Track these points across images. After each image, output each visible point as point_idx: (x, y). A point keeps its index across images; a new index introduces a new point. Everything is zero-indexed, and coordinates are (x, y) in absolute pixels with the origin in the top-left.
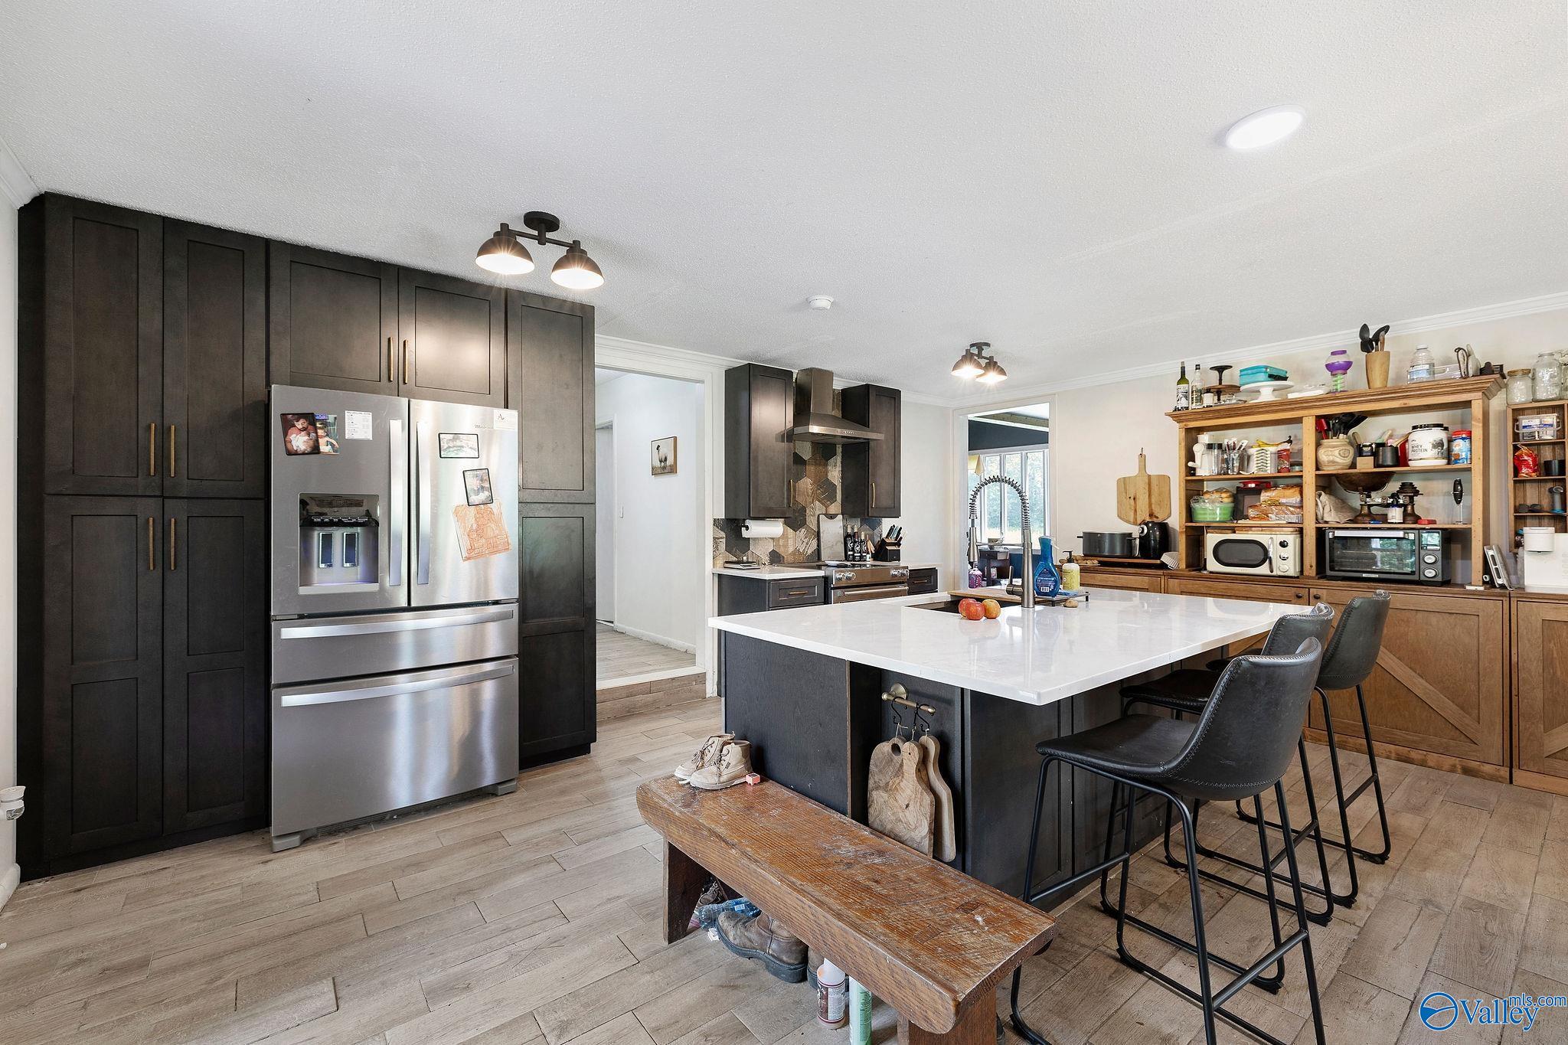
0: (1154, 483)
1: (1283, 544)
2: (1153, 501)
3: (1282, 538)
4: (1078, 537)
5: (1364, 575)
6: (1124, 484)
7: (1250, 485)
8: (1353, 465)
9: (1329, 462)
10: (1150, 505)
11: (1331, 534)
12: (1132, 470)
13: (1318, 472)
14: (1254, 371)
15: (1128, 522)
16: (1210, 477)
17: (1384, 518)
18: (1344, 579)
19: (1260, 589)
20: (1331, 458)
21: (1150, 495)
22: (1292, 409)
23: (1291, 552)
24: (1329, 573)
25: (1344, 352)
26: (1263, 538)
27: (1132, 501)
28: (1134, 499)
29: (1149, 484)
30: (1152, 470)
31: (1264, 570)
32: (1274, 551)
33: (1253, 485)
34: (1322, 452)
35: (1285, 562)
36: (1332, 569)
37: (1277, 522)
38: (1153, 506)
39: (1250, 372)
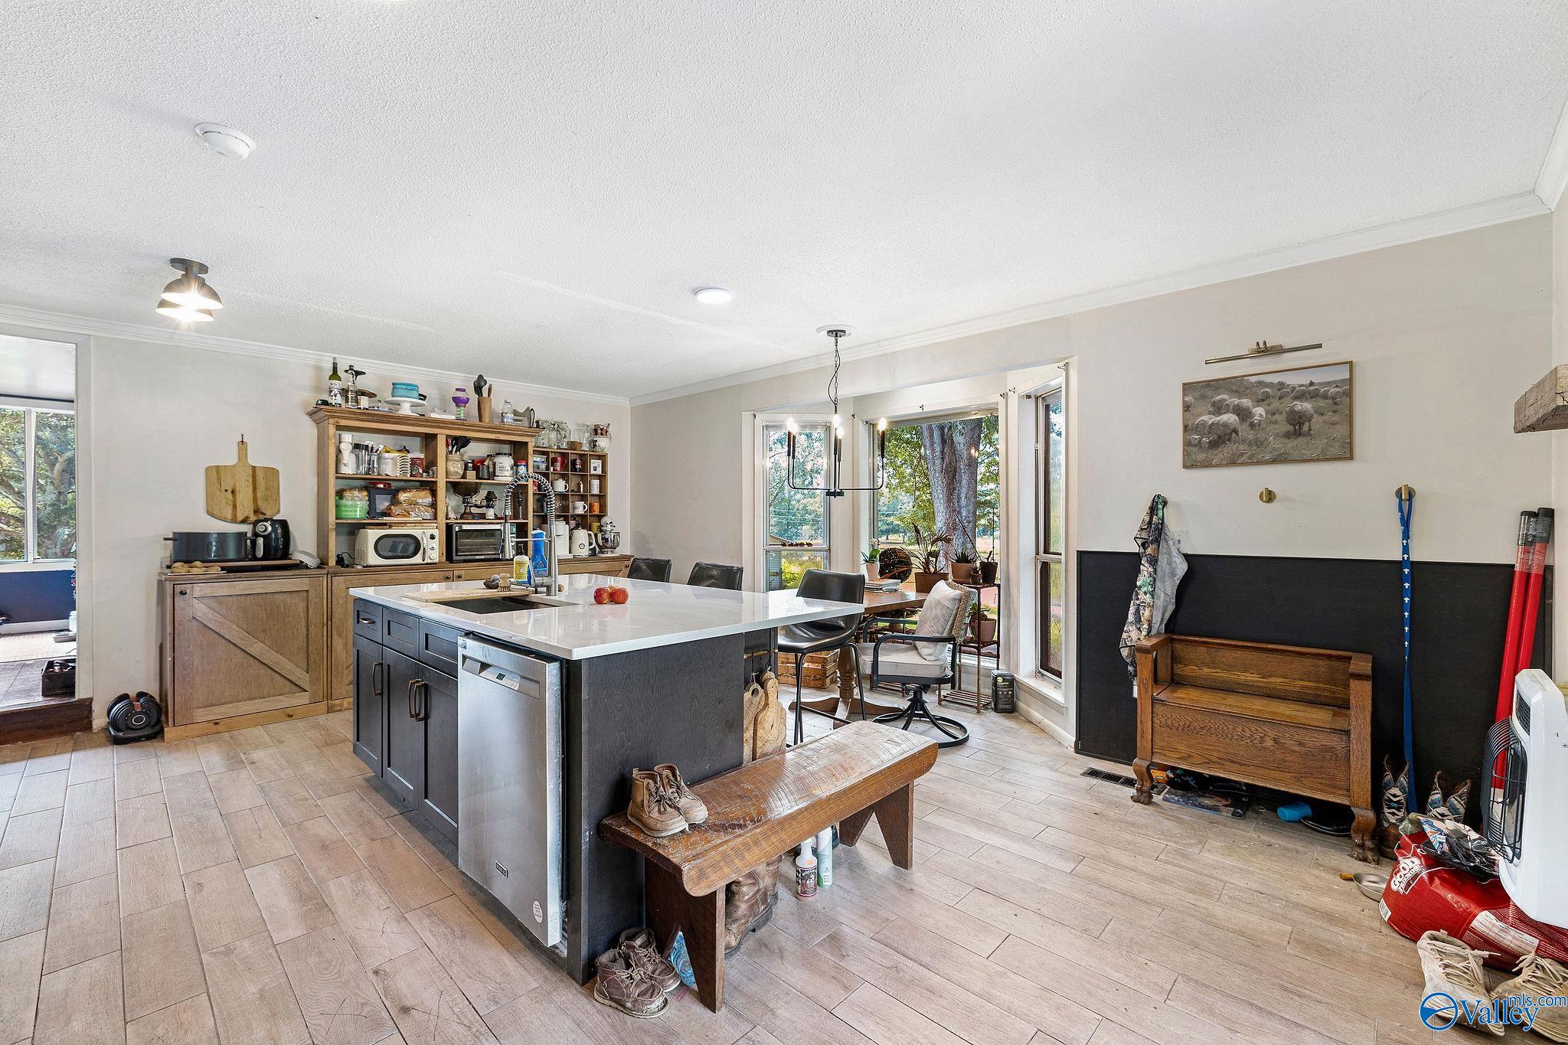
0: (260, 475)
1: (432, 537)
2: (259, 495)
3: (431, 532)
4: (166, 539)
5: (477, 557)
6: (215, 475)
7: (379, 486)
8: (464, 476)
9: (454, 472)
10: (255, 499)
11: (457, 528)
12: (231, 459)
13: (447, 480)
14: (409, 387)
15: (224, 520)
16: (352, 476)
17: (483, 516)
18: (465, 561)
19: (417, 575)
20: (456, 469)
21: (255, 489)
22: (432, 427)
23: (435, 544)
24: (455, 558)
25: (464, 390)
26: (416, 532)
27: (229, 495)
28: (233, 492)
29: (254, 476)
30: (255, 459)
31: (417, 559)
32: (426, 542)
33: (382, 486)
34: (449, 463)
35: (434, 551)
36: (457, 555)
37: (416, 519)
38: (259, 502)
39: (404, 387)
